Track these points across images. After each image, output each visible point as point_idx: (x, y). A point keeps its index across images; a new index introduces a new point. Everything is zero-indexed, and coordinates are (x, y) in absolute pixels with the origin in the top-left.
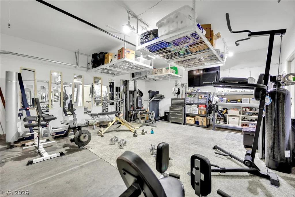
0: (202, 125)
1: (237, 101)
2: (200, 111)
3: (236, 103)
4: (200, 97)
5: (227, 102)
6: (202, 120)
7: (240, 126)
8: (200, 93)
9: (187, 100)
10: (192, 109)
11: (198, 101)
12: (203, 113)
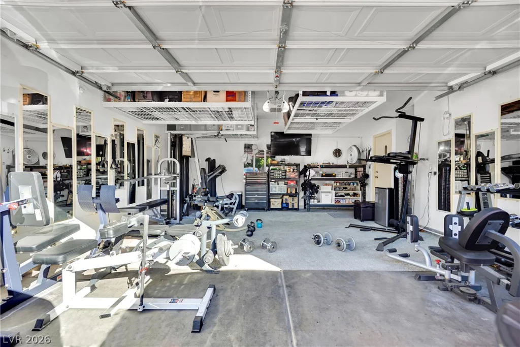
0: (293, 207)
4: (288, 171)
5: (322, 176)
6: (293, 200)
7: (333, 203)
8: (289, 165)
9: (272, 174)
10: (278, 188)
11: (286, 175)
12: (294, 192)
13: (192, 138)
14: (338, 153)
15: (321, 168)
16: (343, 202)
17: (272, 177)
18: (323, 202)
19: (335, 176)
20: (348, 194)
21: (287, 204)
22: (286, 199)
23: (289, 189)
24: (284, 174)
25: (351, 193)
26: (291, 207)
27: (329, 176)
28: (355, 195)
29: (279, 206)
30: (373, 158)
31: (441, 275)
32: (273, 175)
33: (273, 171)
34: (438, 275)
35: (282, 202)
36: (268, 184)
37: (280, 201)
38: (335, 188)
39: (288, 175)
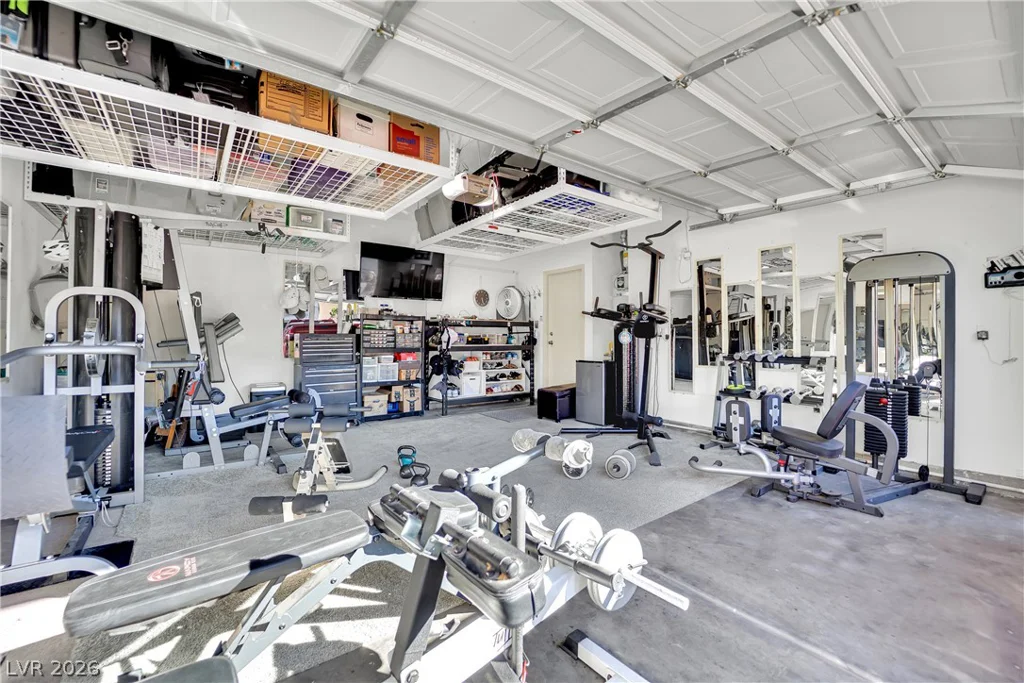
0: (412, 410)
4: (399, 331)
5: (468, 342)
6: (412, 395)
7: (483, 394)
8: (401, 318)
9: (366, 338)
10: (379, 368)
11: (395, 341)
12: (413, 378)
13: (166, 231)
14: (482, 298)
15: (467, 325)
16: (497, 392)
17: (366, 345)
18: (466, 394)
19: (487, 342)
20: (503, 376)
21: (399, 403)
22: (398, 394)
23: (404, 371)
24: (391, 339)
25: (507, 372)
26: (408, 411)
27: (478, 342)
28: (515, 375)
29: (383, 411)
30: (602, 312)
31: (787, 481)
32: (369, 342)
33: (366, 332)
34: (783, 482)
35: (389, 402)
36: (359, 362)
37: (384, 398)
38: (484, 364)
39: (400, 340)
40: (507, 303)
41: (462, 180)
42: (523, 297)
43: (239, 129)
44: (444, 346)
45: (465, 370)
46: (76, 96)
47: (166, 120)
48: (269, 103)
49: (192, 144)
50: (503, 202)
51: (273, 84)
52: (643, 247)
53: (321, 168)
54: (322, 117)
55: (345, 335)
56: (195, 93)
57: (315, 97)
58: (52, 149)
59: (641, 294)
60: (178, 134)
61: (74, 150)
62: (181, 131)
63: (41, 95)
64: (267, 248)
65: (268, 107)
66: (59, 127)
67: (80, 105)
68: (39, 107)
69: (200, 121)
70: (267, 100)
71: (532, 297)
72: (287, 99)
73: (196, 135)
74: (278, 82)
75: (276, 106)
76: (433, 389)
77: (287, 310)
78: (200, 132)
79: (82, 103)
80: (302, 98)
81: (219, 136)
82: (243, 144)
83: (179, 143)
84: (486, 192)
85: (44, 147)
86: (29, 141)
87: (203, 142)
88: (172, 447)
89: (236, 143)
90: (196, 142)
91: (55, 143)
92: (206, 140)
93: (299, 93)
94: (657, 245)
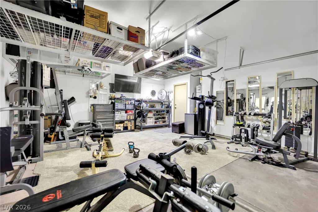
0: (131, 129)
1: (154, 106)
2: (128, 116)
3: (153, 108)
4: (127, 103)
5: (149, 107)
6: (131, 124)
7: (154, 124)
8: (128, 99)
9: (116, 105)
10: (120, 115)
11: (125, 107)
12: (131, 118)
13: (51, 68)
14: (153, 93)
15: (149, 102)
16: (158, 123)
18: (149, 124)
20: (160, 118)
21: (127, 127)
22: (126, 124)
28: (164, 118)
30: (195, 98)
32: (117, 107)
34: (260, 156)
35: (123, 126)
36: (114, 113)
37: (122, 125)
38: (154, 114)
39: (127, 106)
40: (161, 95)
41: (151, 52)
42: (167, 93)
43: (76, 31)
44: (142, 108)
45: (148, 116)
46: (18, 17)
47: (51, 27)
48: (87, 22)
49: (60, 37)
50: (164, 60)
51: (88, 15)
52: (209, 76)
53: (104, 47)
54: (105, 27)
55: (110, 105)
56: (61, 17)
57: (103, 20)
58: (11, 38)
59: (209, 92)
60: (55, 33)
61: (19, 39)
62: (56, 32)
63: (5, 16)
64: (84, 75)
65: (87, 23)
66: (13, 29)
67: (20, 21)
68: (5, 21)
69: (63, 27)
70: (86, 21)
71: (170, 93)
72: (93, 20)
73: (61, 33)
74: (90, 14)
75: (89, 23)
76: (138, 122)
77: (91, 96)
78: (62, 32)
79: (21, 20)
80: (99, 20)
81: (69, 34)
82: (77, 37)
83: (55, 36)
84: (159, 56)
85: (8, 37)
86: (3, 35)
87: (63, 36)
88: (53, 141)
89: (75, 36)
90: (61, 36)
91: (12, 36)
92: (65, 35)
93: (97, 19)
94: (213, 76)
